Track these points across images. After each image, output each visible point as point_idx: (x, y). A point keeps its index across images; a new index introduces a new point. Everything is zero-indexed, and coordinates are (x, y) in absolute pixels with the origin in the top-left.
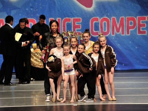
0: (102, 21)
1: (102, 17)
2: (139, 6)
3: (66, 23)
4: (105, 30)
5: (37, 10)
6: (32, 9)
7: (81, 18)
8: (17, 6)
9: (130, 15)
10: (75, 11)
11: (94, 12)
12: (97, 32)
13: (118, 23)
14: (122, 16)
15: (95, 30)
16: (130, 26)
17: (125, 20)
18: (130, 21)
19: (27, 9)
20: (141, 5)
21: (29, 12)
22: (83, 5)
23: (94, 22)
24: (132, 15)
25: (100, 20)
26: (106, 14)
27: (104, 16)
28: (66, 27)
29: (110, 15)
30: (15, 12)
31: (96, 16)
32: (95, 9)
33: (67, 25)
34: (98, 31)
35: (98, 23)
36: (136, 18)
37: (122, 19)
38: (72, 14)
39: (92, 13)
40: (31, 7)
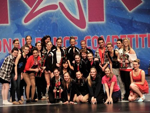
0: (93, 39)
1: (93, 36)
2: (121, 27)
3: (66, 41)
4: (96, 46)
5: (44, 31)
6: (40, 31)
7: (77, 37)
8: (29, 28)
9: (114, 34)
10: (72, 31)
11: (87, 32)
12: (89, 47)
13: (105, 40)
14: (108, 34)
15: (88, 46)
16: (114, 42)
17: (111, 38)
18: (114, 39)
19: (36, 31)
20: (123, 26)
21: (38, 32)
22: (79, 26)
23: (87, 40)
24: (116, 34)
25: (91, 38)
26: (96, 33)
27: (95, 35)
28: (66, 43)
29: (99, 34)
30: (27, 33)
31: (88, 35)
32: (88, 30)
33: (67, 42)
34: (91, 47)
35: (91, 40)
36: (119, 36)
37: (109, 37)
38: (70, 33)
39: (86, 33)
40: (39, 29)
